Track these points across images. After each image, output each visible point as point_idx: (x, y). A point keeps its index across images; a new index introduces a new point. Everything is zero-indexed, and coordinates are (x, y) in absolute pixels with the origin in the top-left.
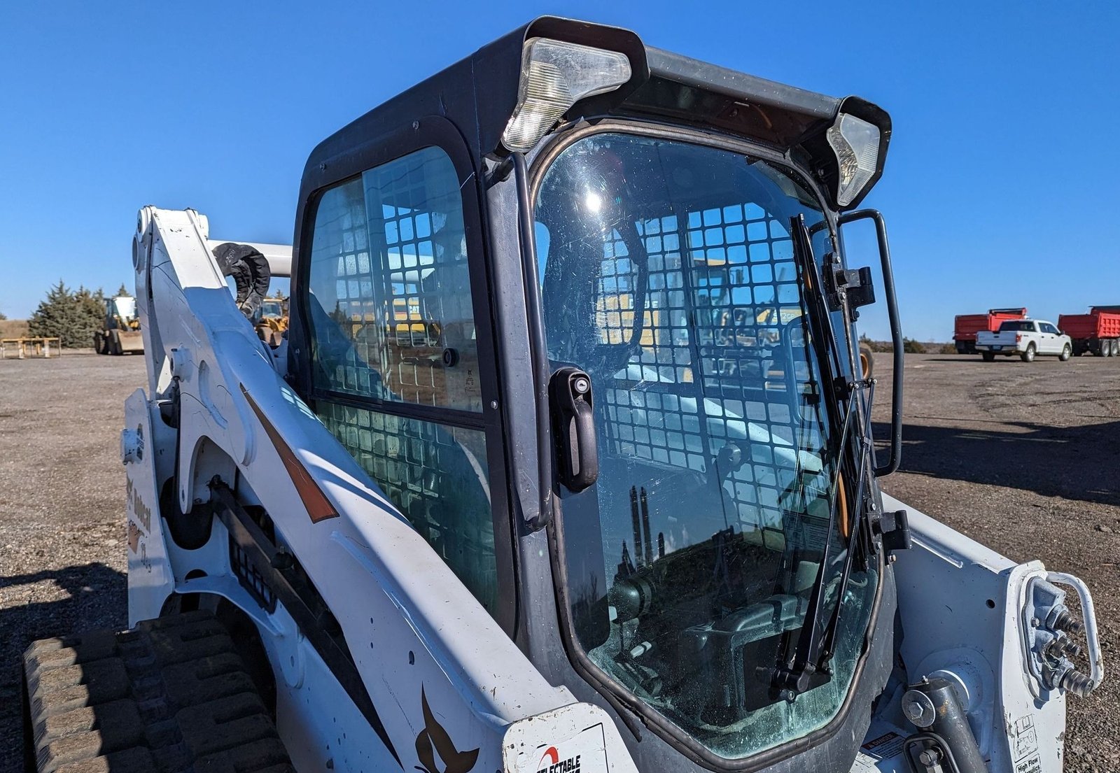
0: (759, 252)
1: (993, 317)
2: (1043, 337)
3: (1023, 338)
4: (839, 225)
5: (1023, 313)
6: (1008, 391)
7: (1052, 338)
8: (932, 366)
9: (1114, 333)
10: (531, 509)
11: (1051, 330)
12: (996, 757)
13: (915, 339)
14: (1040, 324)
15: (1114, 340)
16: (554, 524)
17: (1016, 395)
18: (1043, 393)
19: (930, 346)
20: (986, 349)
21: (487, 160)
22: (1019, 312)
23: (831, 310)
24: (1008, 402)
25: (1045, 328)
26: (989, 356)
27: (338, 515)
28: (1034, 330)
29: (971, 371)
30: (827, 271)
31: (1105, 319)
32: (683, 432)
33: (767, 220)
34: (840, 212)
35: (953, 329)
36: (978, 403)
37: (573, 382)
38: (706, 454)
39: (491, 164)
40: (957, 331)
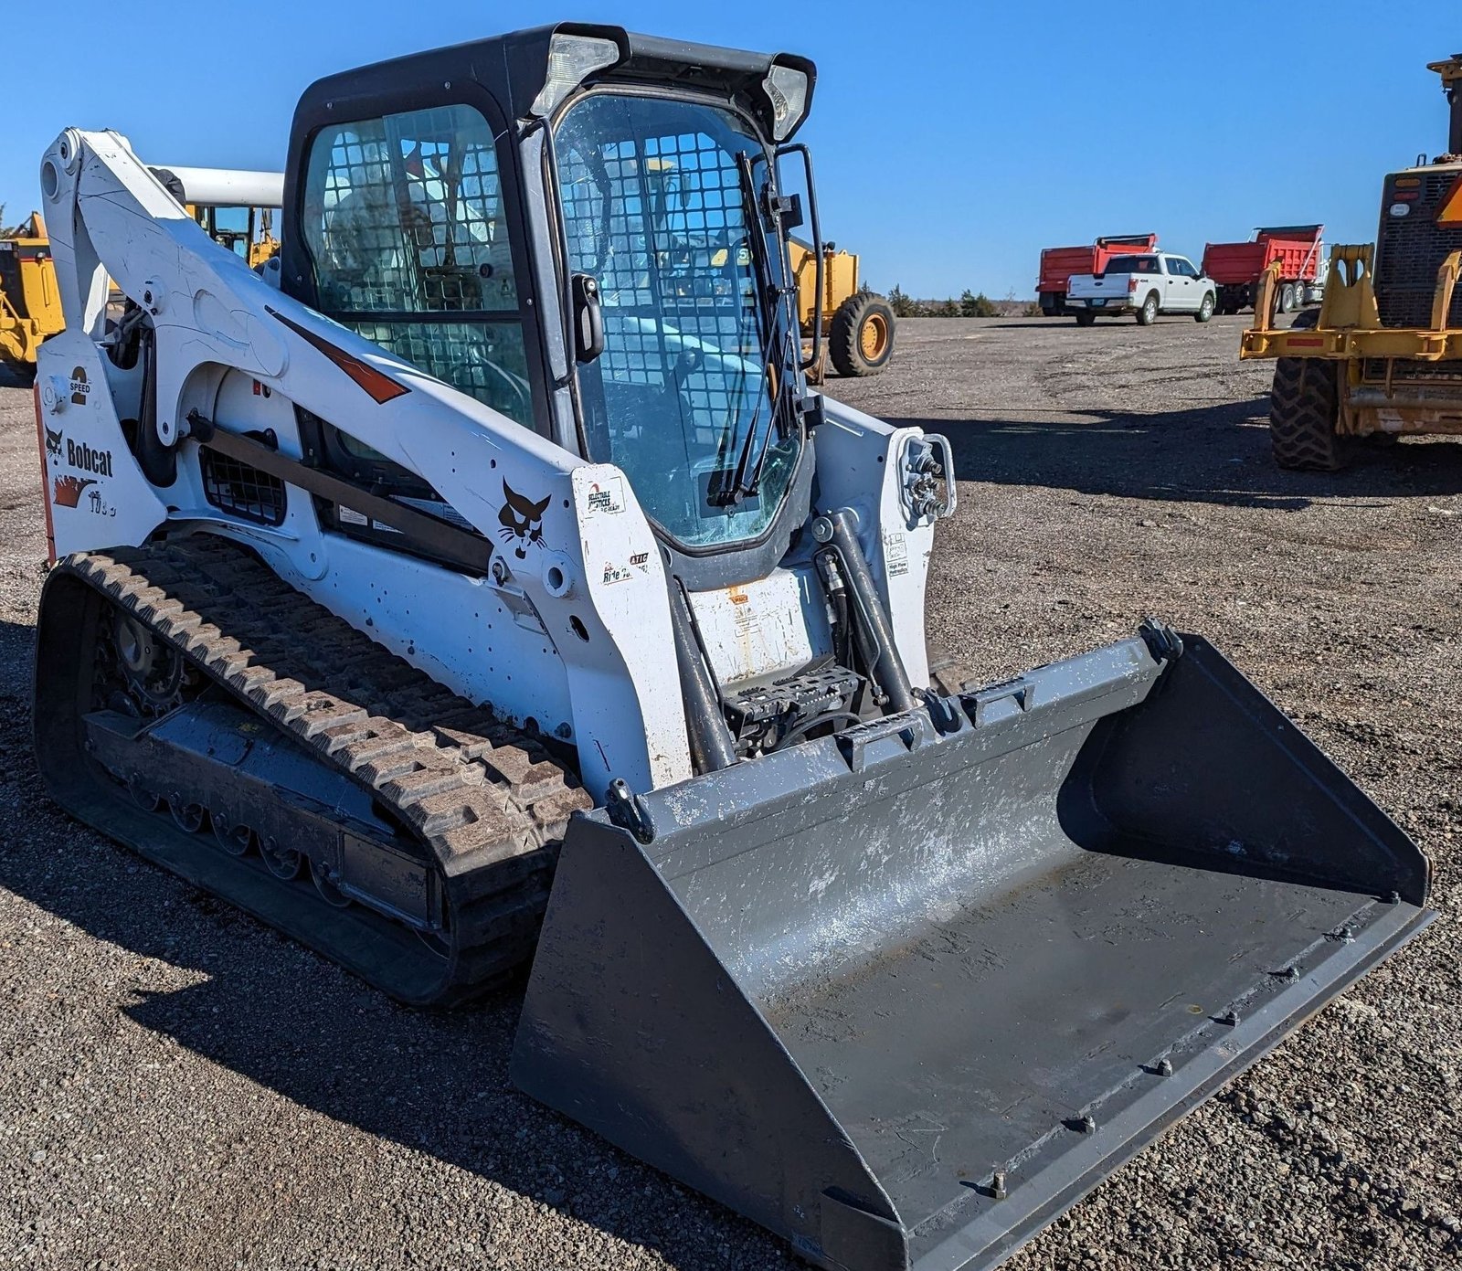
0: (711, 180)
1: (1102, 251)
2: (1171, 282)
3: (1139, 285)
4: (776, 156)
5: (1151, 243)
6: (1096, 368)
7: (1186, 283)
8: (994, 335)
9: (1290, 273)
10: (560, 371)
11: (1185, 271)
12: (875, 563)
13: (984, 295)
14: (1167, 260)
15: (1290, 286)
16: (574, 384)
17: (1104, 373)
18: (1145, 369)
19: (1007, 305)
20: (1082, 305)
21: (518, 122)
22: (1144, 241)
23: (767, 232)
24: (1090, 384)
25: (1177, 267)
26: (1087, 316)
27: (409, 391)
28: (1158, 271)
29: (1052, 341)
30: (764, 197)
31: (1277, 250)
32: (643, 352)
33: (717, 149)
34: (777, 145)
35: (1038, 275)
36: (1045, 386)
37: (585, 284)
38: (664, 370)
39: (521, 124)
40: (1043, 277)
